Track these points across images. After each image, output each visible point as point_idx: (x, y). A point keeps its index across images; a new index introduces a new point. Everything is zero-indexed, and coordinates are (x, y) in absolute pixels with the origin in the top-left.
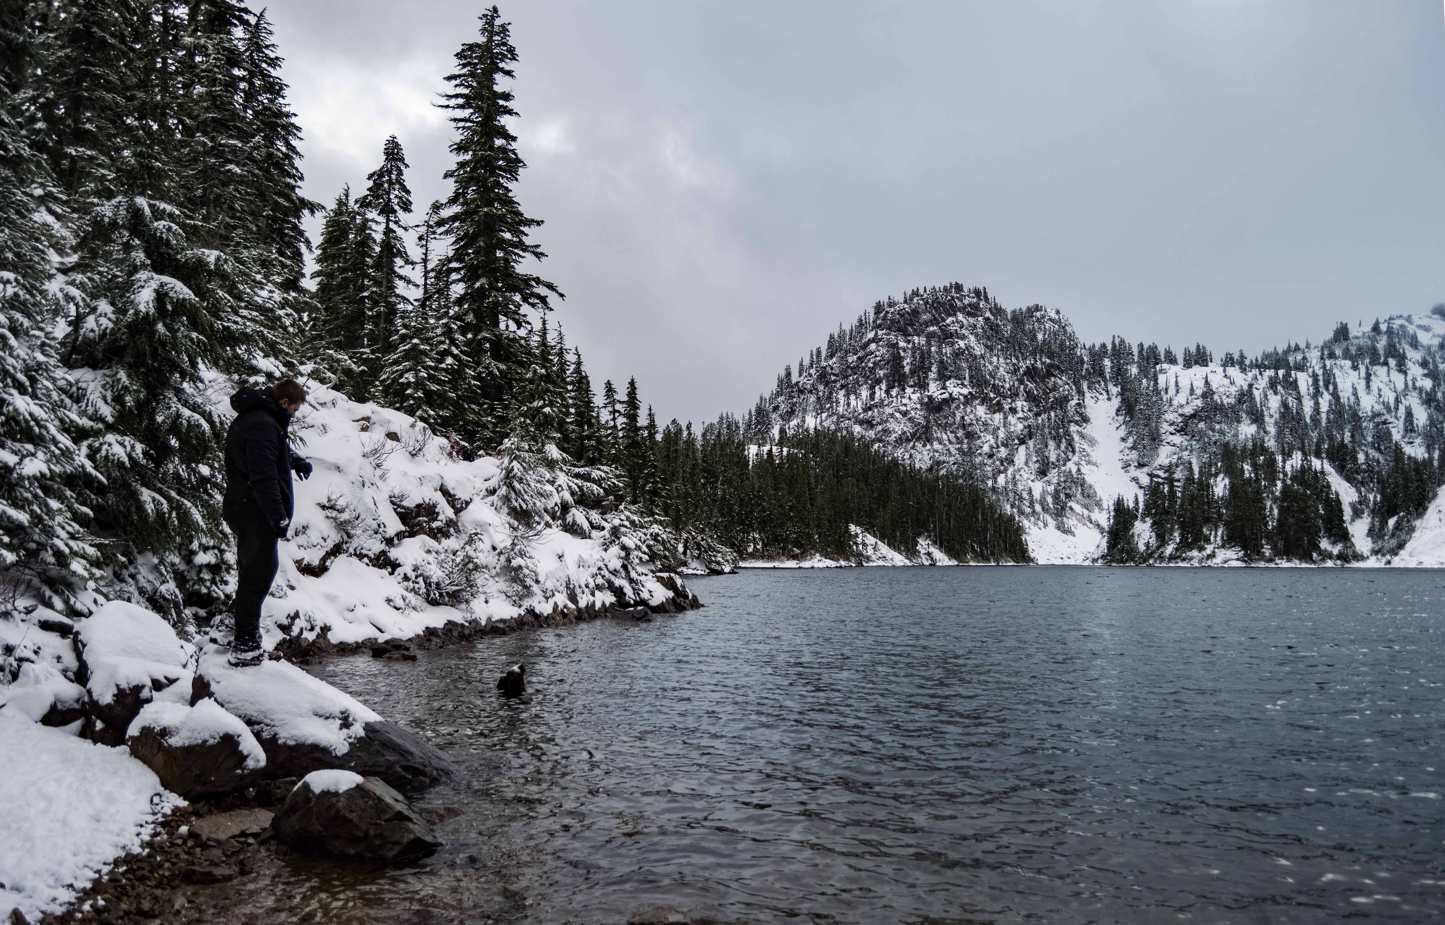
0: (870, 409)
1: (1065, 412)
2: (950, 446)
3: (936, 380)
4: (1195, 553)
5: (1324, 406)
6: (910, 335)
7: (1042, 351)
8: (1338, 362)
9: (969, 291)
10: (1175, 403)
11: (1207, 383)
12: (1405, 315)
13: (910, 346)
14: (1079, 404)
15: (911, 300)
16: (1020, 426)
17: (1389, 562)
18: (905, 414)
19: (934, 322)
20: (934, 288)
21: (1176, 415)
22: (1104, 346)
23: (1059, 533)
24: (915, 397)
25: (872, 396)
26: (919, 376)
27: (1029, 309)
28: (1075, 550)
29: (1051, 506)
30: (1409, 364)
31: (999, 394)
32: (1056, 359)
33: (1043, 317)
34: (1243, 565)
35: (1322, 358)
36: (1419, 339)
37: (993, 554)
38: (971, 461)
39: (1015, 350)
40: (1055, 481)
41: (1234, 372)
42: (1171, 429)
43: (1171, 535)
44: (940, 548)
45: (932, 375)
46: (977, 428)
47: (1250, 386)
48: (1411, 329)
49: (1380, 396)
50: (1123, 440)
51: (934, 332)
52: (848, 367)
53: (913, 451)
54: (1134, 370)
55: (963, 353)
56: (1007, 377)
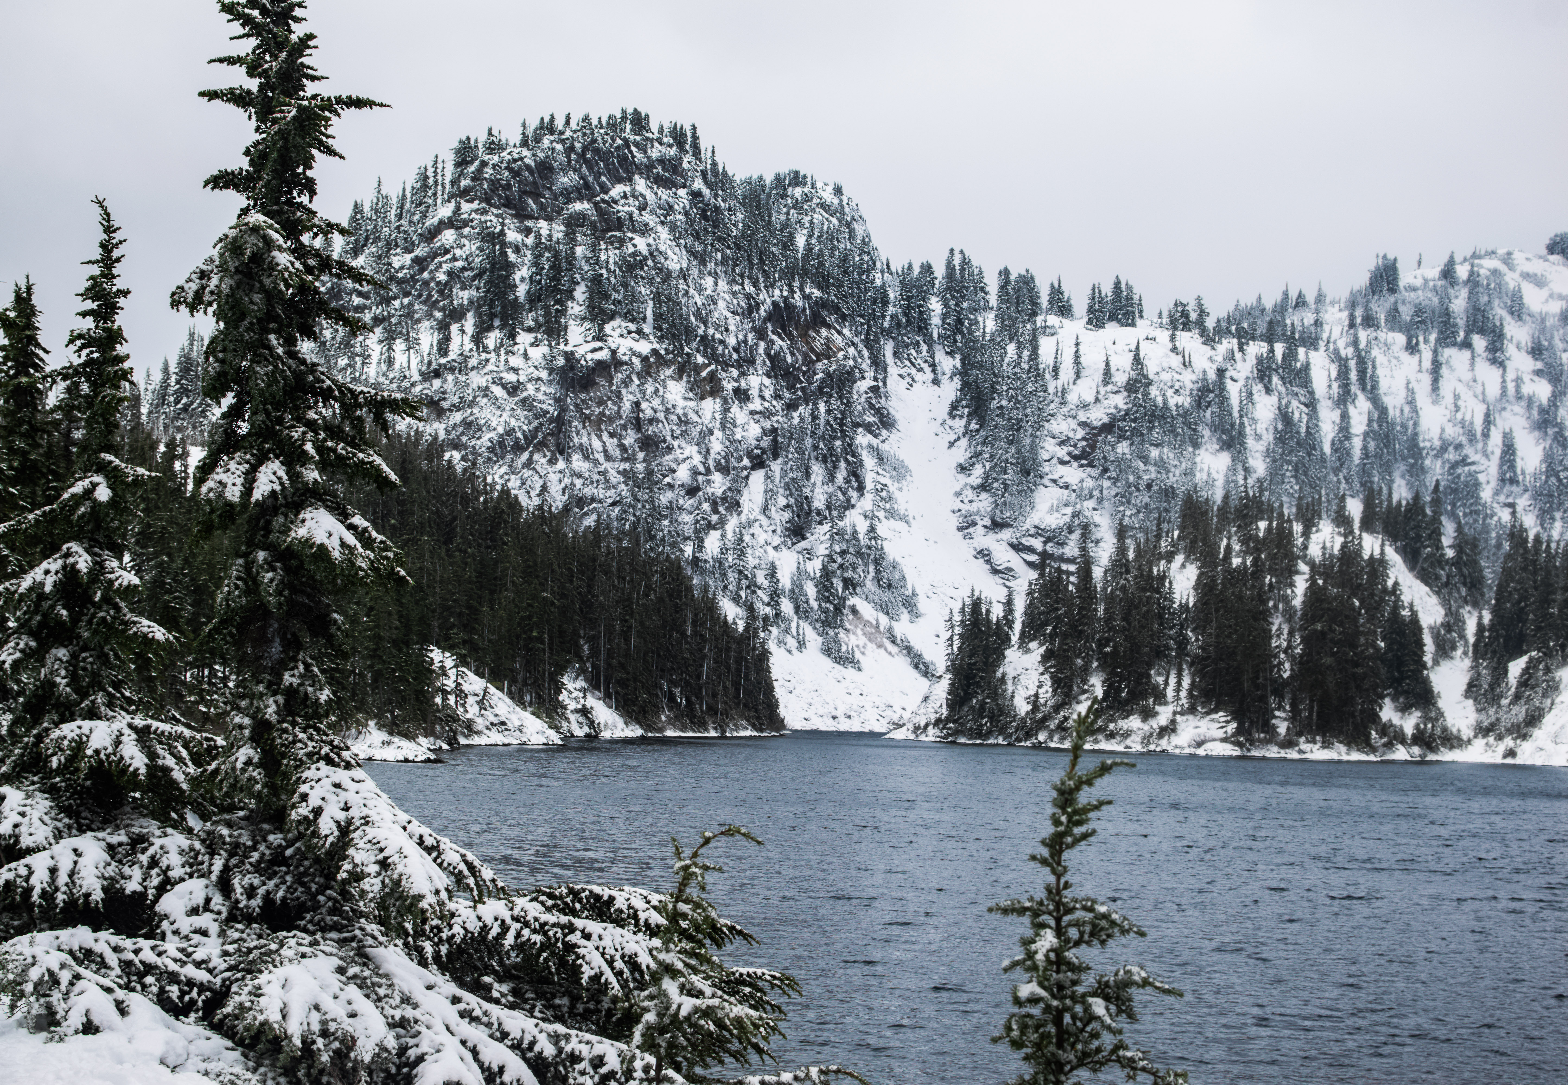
0: (437, 374)
1: (849, 404)
2: (607, 465)
3: (584, 319)
4: (1134, 722)
5: (1359, 424)
6: (531, 217)
7: (805, 273)
8: (1382, 335)
9: (661, 130)
10: (1072, 398)
11: (1137, 360)
12: (1501, 251)
13: (530, 241)
14: (875, 389)
15: (538, 140)
16: (754, 430)
17: (1511, 753)
18: (513, 389)
19: (584, 191)
20: (586, 119)
21: (1073, 424)
22: (927, 269)
23: (827, 663)
24: (538, 354)
25: (443, 347)
26: (547, 308)
27: (778, 180)
28: (862, 701)
29: (814, 604)
30: (1511, 349)
31: (713, 357)
32: (833, 290)
33: (807, 198)
34: (1237, 752)
35: (1352, 325)
36: (1527, 300)
37: (712, 711)
38: (652, 501)
39: (751, 265)
40: (822, 550)
41: (1189, 340)
42: (1062, 452)
43: (1085, 681)
44: (607, 697)
45: (575, 308)
46: (665, 430)
47: (1221, 372)
48: (1511, 279)
49: (1457, 408)
50: (963, 469)
51: (582, 215)
52: (392, 278)
53: (527, 473)
54: (989, 323)
55: (642, 264)
56: (733, 322)
